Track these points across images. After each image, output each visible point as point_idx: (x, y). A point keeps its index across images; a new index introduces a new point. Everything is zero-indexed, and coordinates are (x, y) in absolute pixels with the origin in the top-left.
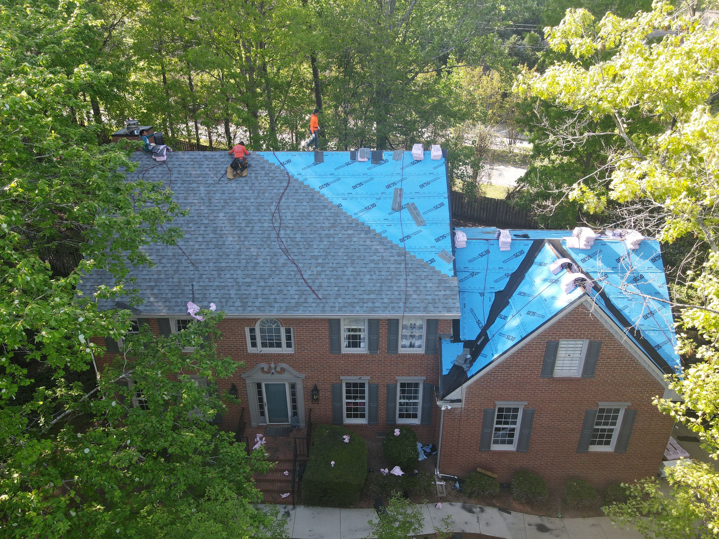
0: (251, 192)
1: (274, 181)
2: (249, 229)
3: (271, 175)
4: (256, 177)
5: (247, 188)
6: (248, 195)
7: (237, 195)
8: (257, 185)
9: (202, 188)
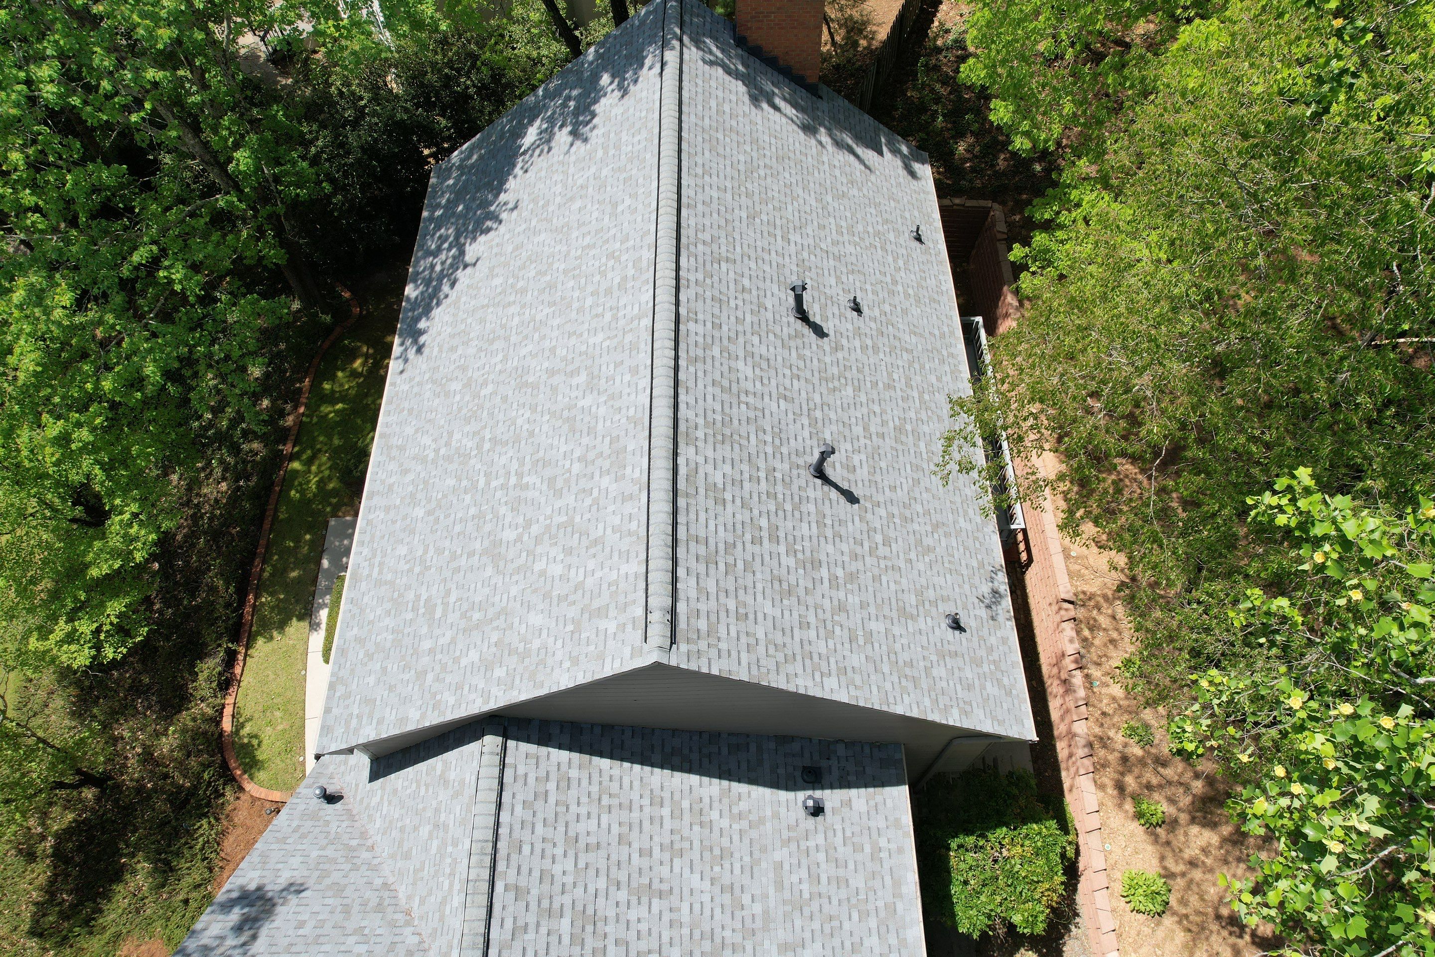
0: (579, 252)
1: (597, 278)
2: (512, 299)
3: (611, 263)
4: (607, 241)
5: (587, 240)
6: (573, 252)
7: (575, 234)
8: (592, 253)
9: (593, 169)
